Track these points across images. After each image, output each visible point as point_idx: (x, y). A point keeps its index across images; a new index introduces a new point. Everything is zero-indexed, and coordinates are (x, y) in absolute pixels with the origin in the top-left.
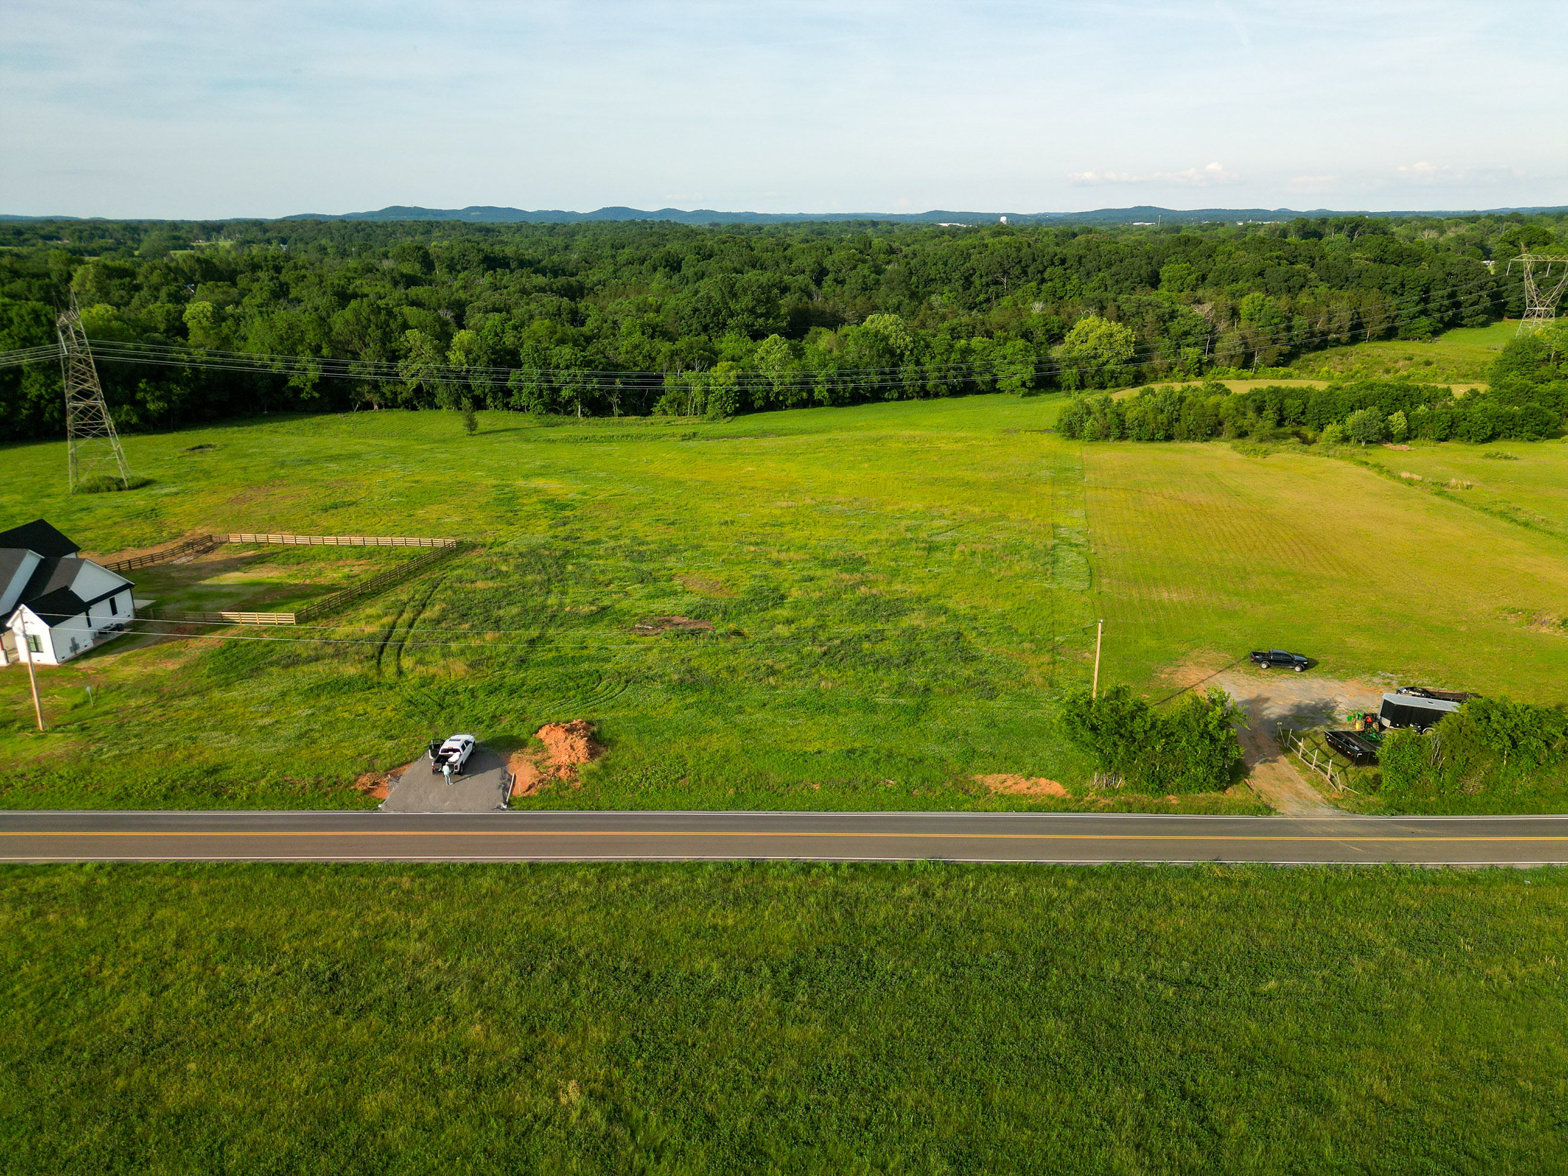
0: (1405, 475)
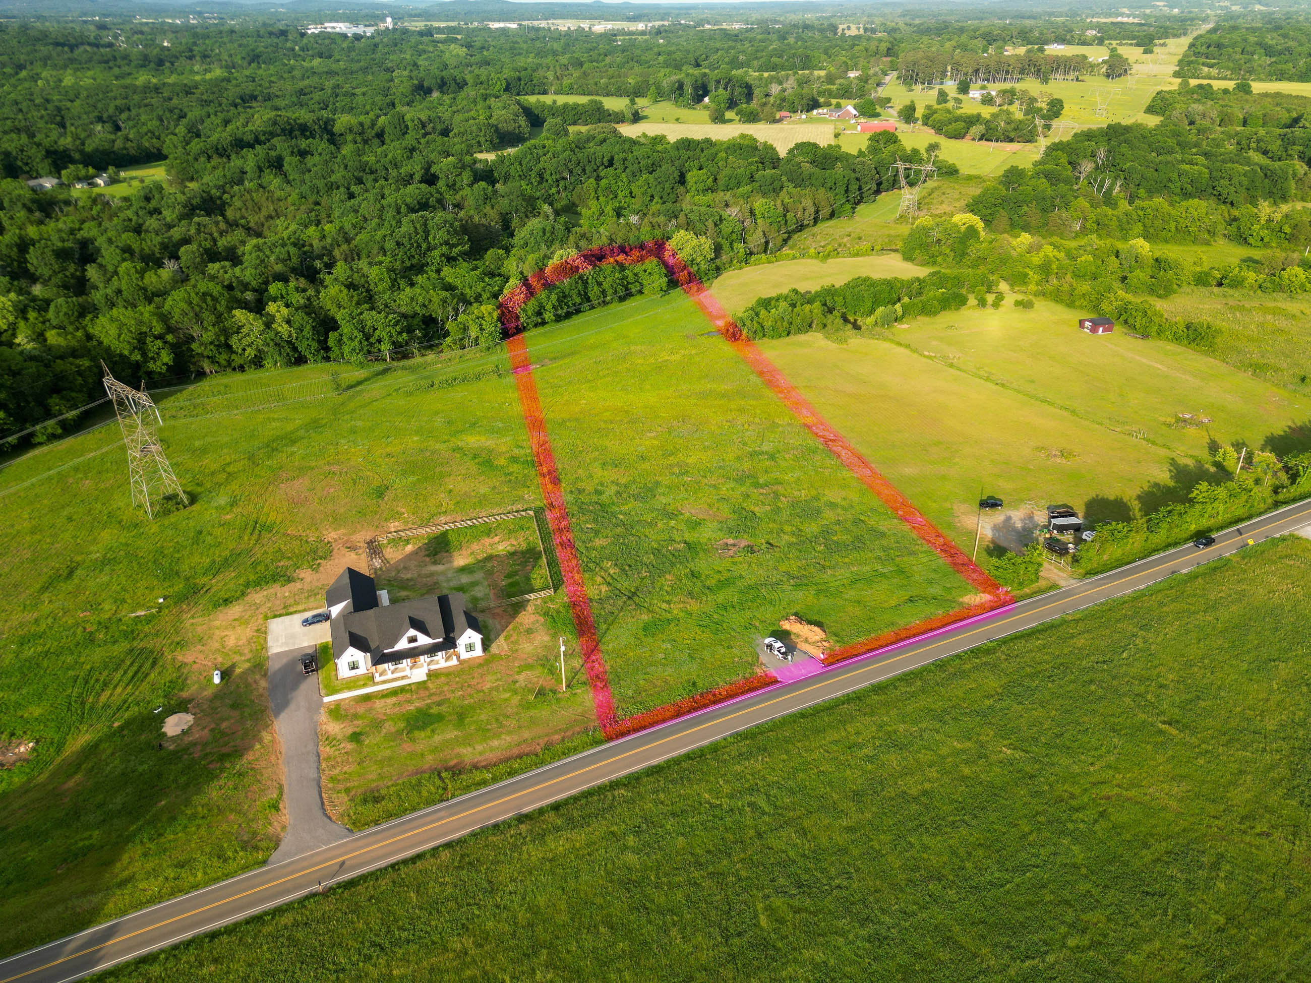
0: (926, 353)
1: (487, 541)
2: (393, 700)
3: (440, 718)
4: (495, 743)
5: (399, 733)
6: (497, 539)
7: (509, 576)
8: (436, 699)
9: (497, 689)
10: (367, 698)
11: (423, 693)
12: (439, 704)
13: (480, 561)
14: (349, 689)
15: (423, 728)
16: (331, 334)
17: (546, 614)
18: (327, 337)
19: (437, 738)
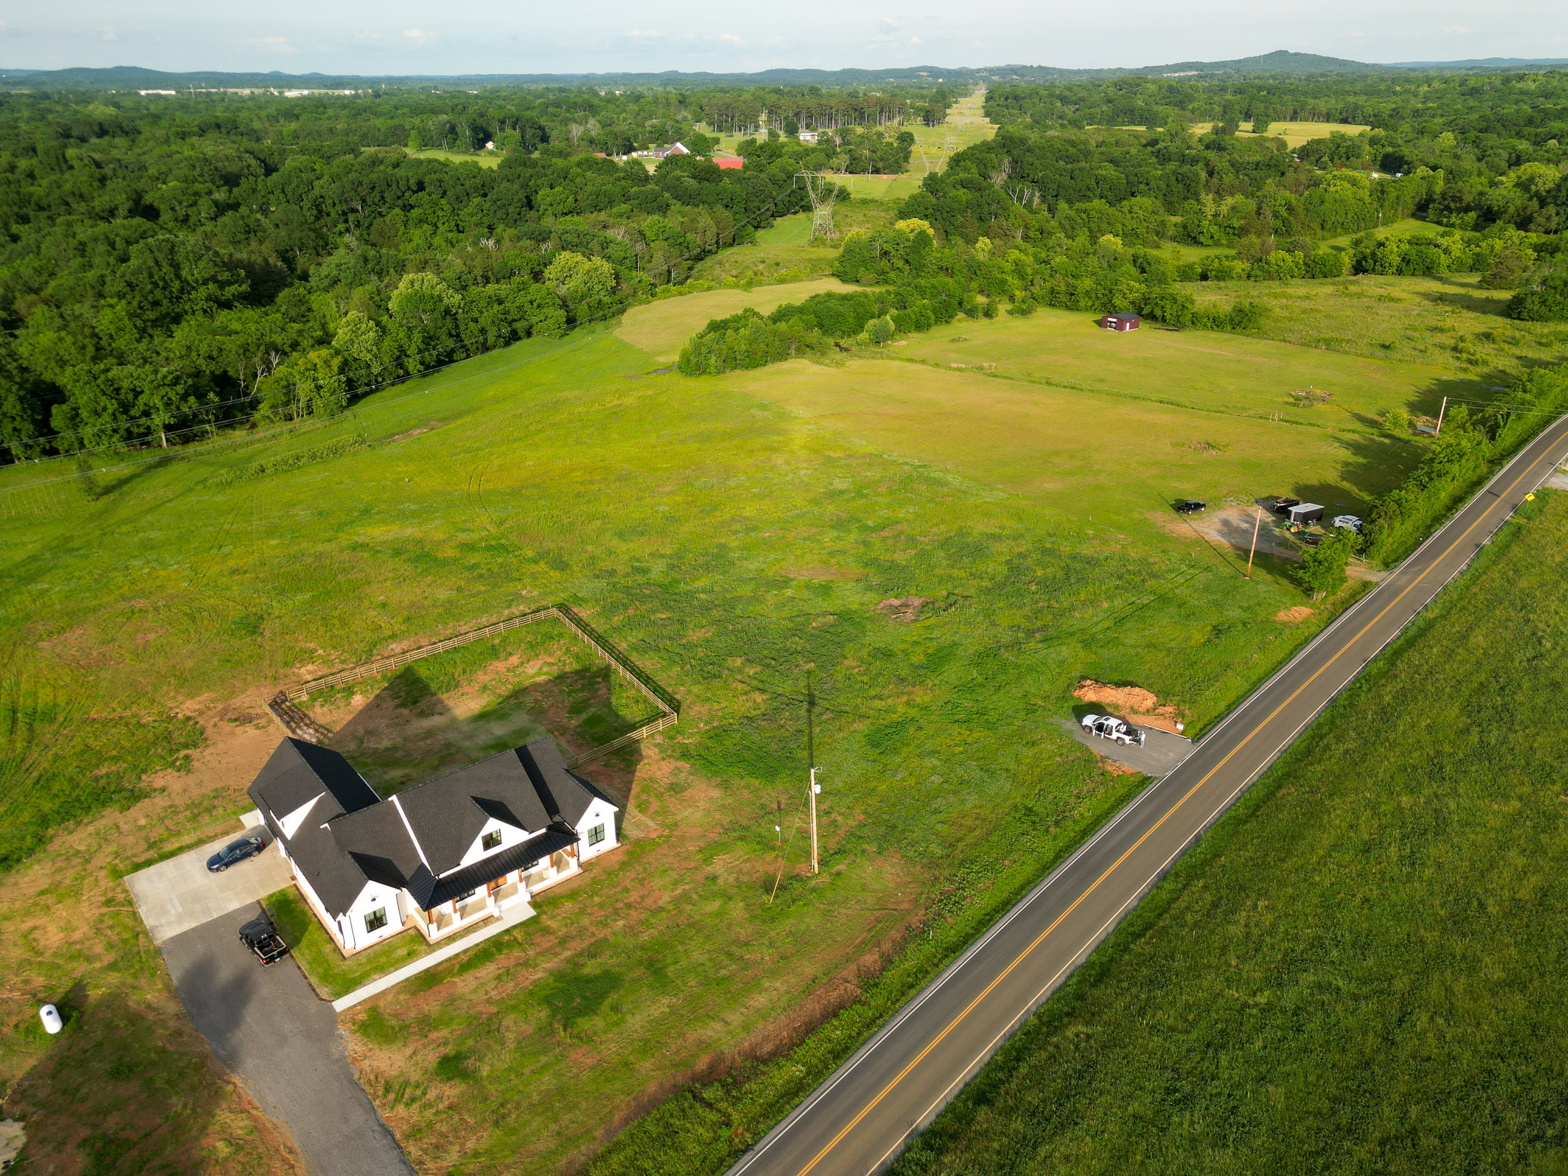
1: (500, 666)
2: (488, 970)
3: (610, 981)
4: (760, 1000)
5: (546, 1031)
6: (515, 660)
7: (575, 710)
8: (578, 945)
9: (685, 897)
10: (430, 979)
11: (546, 942)
12: (592, 953)
13: (509, 698)
14: (383, 970)
15: (589, 1008)
16: (55, 409)
17: (685, 755)
18: (48, 415)
19: (636, 1022)
